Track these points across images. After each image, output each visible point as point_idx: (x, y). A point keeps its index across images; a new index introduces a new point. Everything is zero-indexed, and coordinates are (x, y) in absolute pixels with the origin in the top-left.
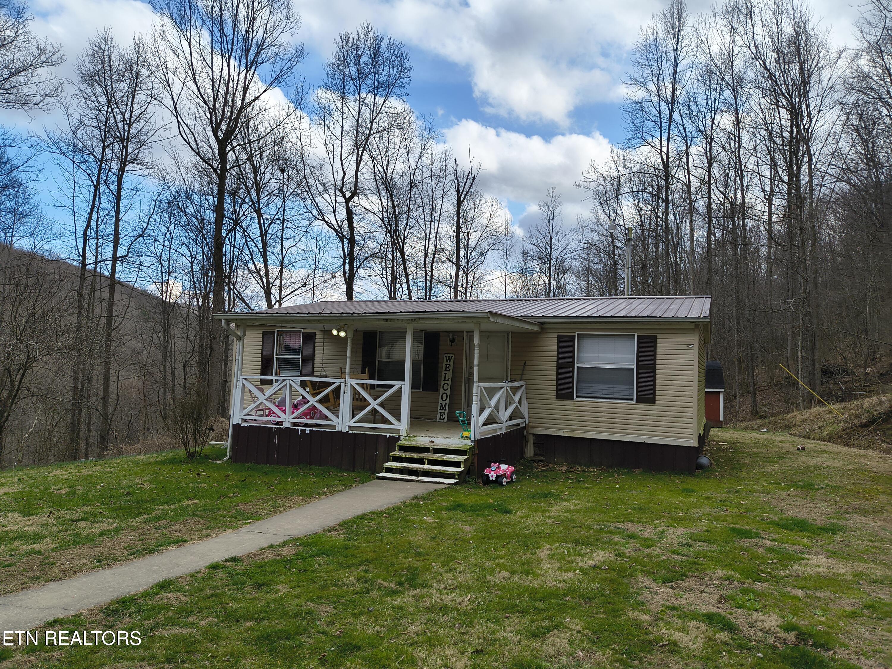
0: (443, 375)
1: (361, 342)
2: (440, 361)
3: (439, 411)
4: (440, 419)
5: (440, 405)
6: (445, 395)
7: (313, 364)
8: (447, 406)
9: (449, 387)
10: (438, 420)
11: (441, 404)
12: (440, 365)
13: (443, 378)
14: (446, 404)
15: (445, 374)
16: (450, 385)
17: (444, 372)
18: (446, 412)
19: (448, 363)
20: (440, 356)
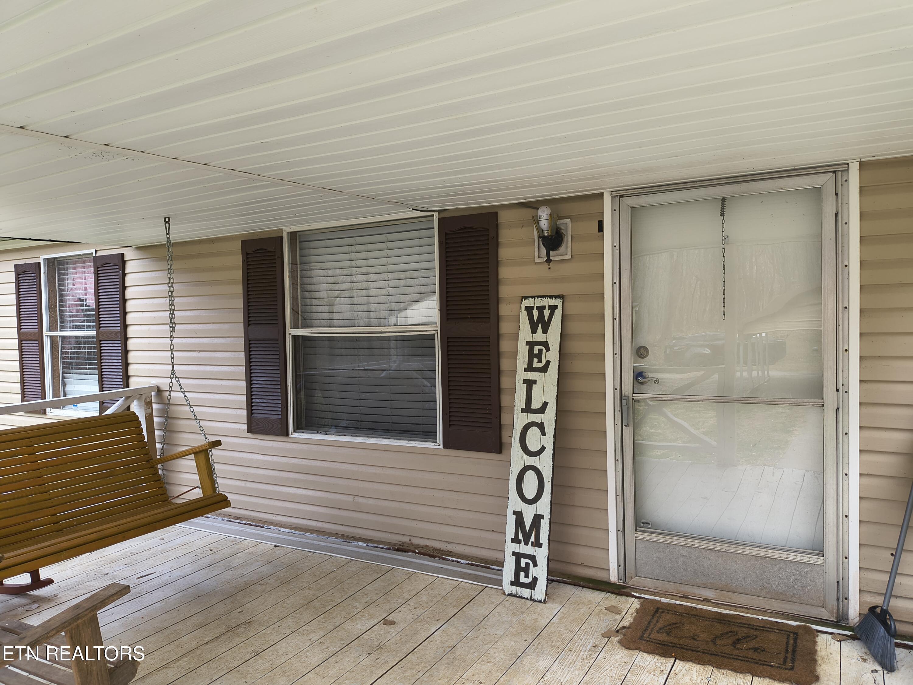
0: (521, 390)
1: (239, 274)
2: (505, 328)
3: (511, 547)
4: (516, 582)
5: (511, 520)
6: (530, 476)
7: (126, 352)
8: (545, 525)
9: (548, 441)
10: (508, 588)
11: (519, 515)
12: (505, 346)
13: (520, 402)
14: (538, 518)
15: (530, 384)
16: (550, 430)
17: (522, 375)
18: (542, 554)
19: (539, 336)
20: (505, 310)
